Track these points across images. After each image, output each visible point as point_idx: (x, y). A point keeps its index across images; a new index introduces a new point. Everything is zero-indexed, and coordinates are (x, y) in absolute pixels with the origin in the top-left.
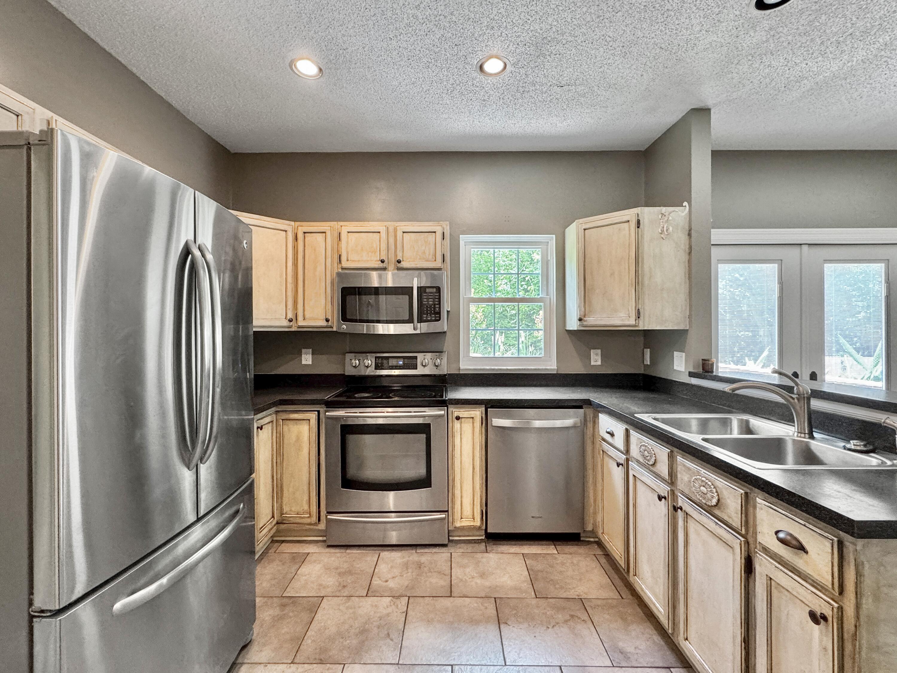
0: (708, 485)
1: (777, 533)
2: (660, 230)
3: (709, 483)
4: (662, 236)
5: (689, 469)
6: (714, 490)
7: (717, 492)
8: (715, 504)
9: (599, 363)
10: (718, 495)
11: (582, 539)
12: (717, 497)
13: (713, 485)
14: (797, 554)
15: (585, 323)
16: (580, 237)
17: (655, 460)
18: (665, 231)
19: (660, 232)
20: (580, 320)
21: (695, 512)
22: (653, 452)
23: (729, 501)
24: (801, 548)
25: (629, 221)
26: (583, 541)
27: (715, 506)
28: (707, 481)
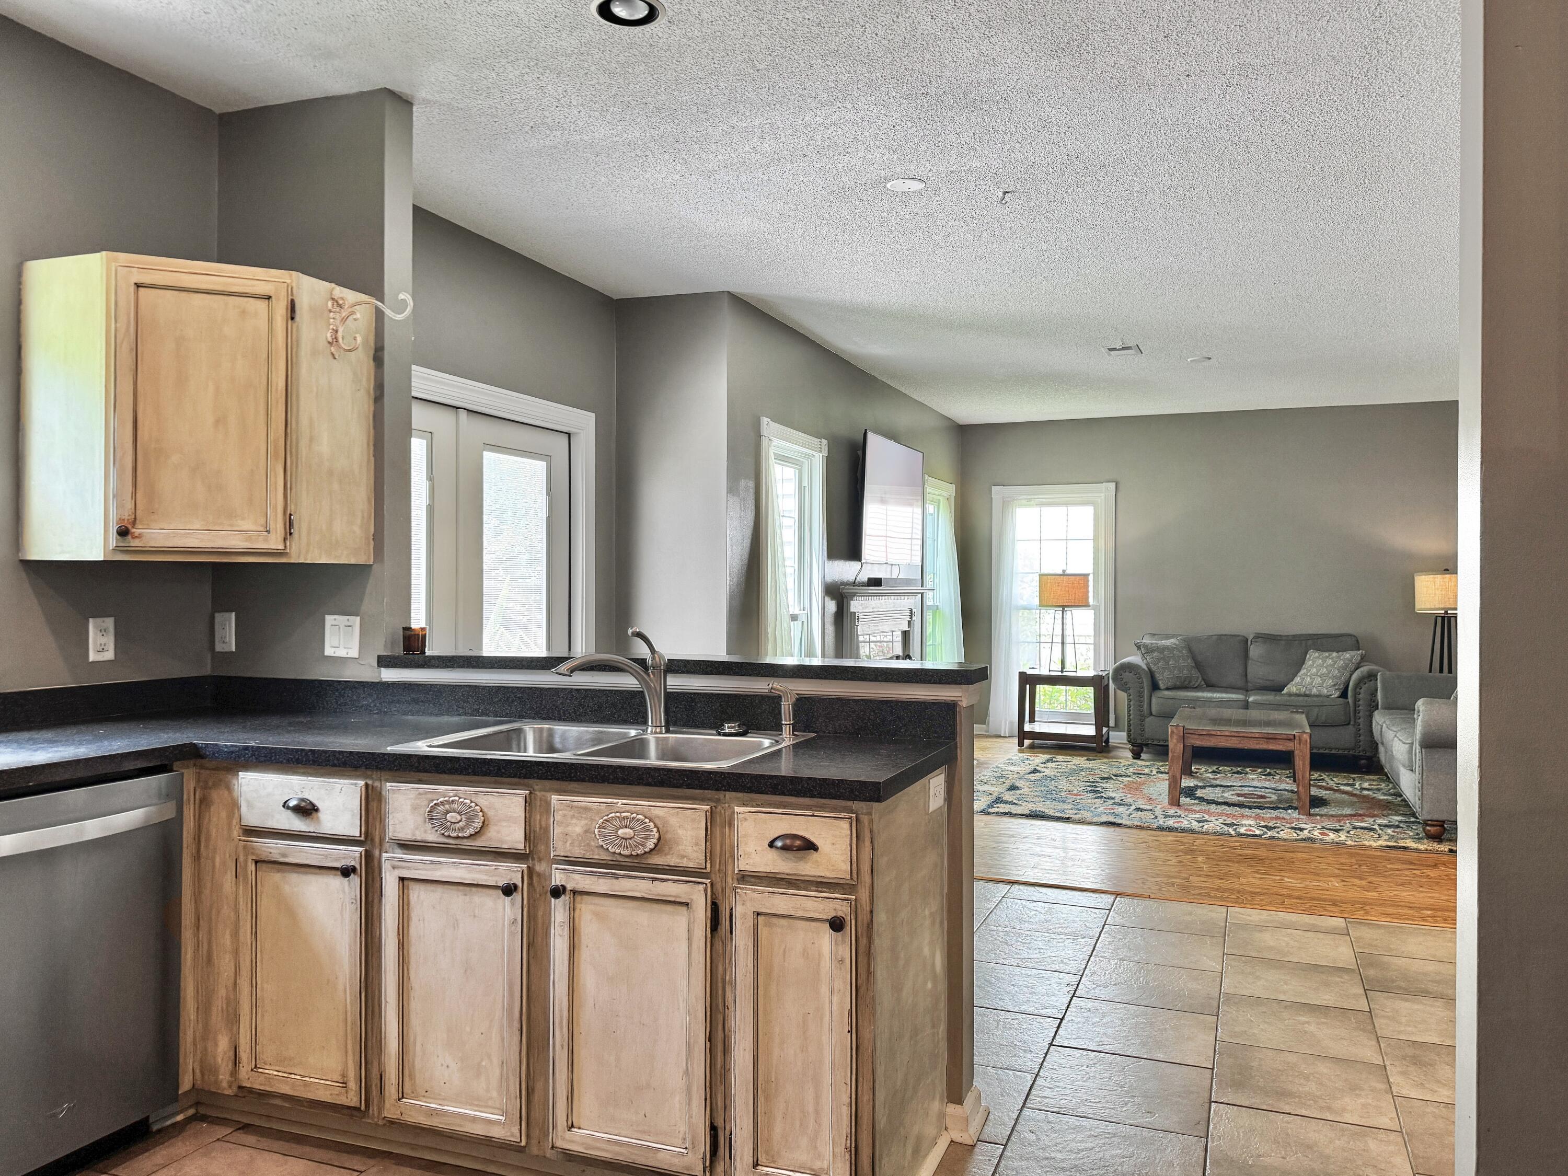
0: (638, 820)
1: (771, 845)
2: (329, 335)
3: (640, 817)
4: (333, 349)
5: (586, 809)
6: (652, 825)
7: (656, 826)
8: (652, 846)
9: (109, 655)
10: (658, 831)
11: (155, 1128)
12: (657, 835)
13: (646, 817)
14: (801, 859)
15: (136, 543)
16: (122, 303)
17: (483, 822)
18: (340, 340)
19: (330, 339)
20: (123, 533)
21: (602, 881)
22: (477, 807)
23: (680, 832)
24: (810, 846)
25: (269, 298)
26: (159, 1131)
27: (651, 850)
28: (635, 815)
